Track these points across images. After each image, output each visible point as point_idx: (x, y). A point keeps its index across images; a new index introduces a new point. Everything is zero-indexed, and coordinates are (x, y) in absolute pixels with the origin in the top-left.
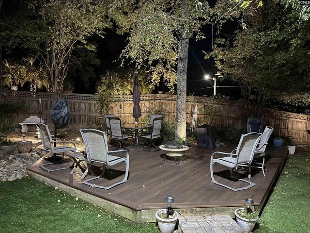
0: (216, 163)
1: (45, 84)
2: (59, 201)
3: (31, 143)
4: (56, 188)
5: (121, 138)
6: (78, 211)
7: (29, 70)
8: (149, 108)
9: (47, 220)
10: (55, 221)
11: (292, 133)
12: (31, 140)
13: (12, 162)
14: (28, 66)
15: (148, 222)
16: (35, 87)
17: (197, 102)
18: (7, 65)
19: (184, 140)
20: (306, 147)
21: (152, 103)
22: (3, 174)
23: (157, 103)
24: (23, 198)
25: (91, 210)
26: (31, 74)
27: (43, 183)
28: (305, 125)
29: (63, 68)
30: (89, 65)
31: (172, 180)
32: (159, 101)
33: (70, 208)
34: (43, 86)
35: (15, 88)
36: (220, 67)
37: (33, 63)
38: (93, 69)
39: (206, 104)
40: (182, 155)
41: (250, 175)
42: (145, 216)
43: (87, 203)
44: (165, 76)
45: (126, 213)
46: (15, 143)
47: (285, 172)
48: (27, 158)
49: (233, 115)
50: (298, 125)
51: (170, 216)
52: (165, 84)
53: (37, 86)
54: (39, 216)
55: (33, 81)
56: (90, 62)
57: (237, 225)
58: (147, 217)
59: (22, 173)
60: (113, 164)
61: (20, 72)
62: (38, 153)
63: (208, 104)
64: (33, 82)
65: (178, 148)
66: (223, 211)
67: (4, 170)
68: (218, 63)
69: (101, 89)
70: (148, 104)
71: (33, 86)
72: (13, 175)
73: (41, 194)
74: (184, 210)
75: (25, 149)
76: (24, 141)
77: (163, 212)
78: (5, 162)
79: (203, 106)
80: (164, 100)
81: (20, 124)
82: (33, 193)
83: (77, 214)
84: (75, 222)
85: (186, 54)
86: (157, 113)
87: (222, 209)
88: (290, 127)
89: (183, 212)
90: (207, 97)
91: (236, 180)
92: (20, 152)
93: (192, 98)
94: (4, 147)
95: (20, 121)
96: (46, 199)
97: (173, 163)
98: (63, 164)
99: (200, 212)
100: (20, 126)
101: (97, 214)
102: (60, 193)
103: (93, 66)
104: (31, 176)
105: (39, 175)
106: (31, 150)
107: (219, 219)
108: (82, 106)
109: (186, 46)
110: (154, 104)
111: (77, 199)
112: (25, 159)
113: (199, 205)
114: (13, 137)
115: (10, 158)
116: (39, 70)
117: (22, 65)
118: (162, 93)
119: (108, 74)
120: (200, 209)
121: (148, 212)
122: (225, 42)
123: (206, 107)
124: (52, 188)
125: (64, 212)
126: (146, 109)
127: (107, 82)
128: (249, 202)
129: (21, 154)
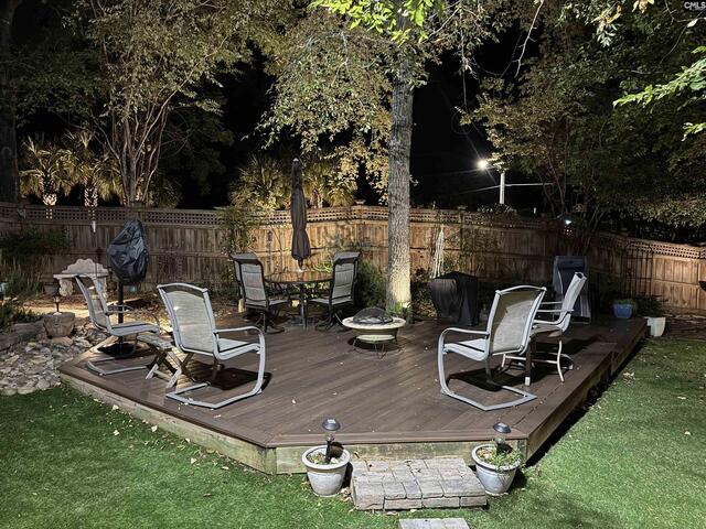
0: (450, 352)
1: (117, 189)
2: (116, 433)
3: (72, 316)
4: (115, 407)
5: (264, 304)
6: (153, 452)
7: (81, 160)
8: (337, 237)
9: (85, 469)
10: (100, 470)
11: (664, 288)
12: (73, 311)
13: (32, 356)
14: (78, 150)
15: (290, 472)
16: (95, 196)
17: (444, 223)
18: (32, 149)
19: (405, 306)
20: (696, 319)
21: (342, 227)
22: (10, 381)
23: (353, 226)
24: (43, 427)
25: (179, 450)
26: (86, 169)
27: (90, 398)
28: (694, 269)
29: (148, 154)
30: (210, 145)
31: (359, 389)
32: (358, 221)
33: (136, 446)
34: (112, 192)
35: (50, 200)
36: (497, 143)
37: (89, 144)
38: (217, 154)
39: (464, 226)
40: (389, 337)
41: (528, 379)
42: (284, 460)
43: (174, 437)
44: (368, 165)
45: (247, 455)
46: (41, 317)
47: (627, 374)
48: (64, 349)
49: (526, 251)
50: (678, 270)
51: (333, 460)
52: (371, 183)
53: (98, 194)
54: (68, 461)
55: (90, 181)
56: (210, 139)
57: (474, 476)
58: (288, 463)
59: (49, 378)
60: (229, 357)
61: (61, 162)
62: (87, 339)
63: (469, 227)
64: (90, 184)
65: (383, 323)
66: (451, 451)
67: (13, 373)
68: (492, 133)
69: (239, 197)
70: (334, 229)
71: (91, 194)
72: (31, 383)
73: (81, 420)
74: (367, 447)
75: (61, 330)
76: (57, 314)
77: (320, 451)
78: (17, 356)
79: (457, 231)
80: (368, 219)
81: (55, 276)
82: (66, 416)
83: (148, 458)
84: (143, 473)
85: (407, 118)
86: (352, 248)
87: (448, 446)
88: (659, 273)
89: (364, 451)
90: (466, 210)
91: (498, 389)
92: (50, 337)
93: (430, 214)
94: (18, 325)
95: (57, 270)
96: (91, 430)
97: (370, 356)
98: (136, 360)
99: (399, 451)
100: (57, 281)
101: (188, 459)
102: (122, 416)
103: (218, 146)
104: (65, 383)
105: (82, 383)
106: (74, 333)
107: (439, 466)
108: (189, 235)
109: (406, 98)
110: (348, 229)
111: (154, 429)
112: (60, 350)
113: (400, 436)
114: (38, 305)
115: (28, 349)
116: (102, 159)
117: (65, 149)
118: (365, 204)
119: (255, 163)
120: (400, 446)
121: (290, 451)
122: (505, 87)
123: (465, 233)
124: (108, 407)
125: (123, 455)
126: (328, 239)
127: (252, 181)
128: (500, 430)
129: (52, 341)
